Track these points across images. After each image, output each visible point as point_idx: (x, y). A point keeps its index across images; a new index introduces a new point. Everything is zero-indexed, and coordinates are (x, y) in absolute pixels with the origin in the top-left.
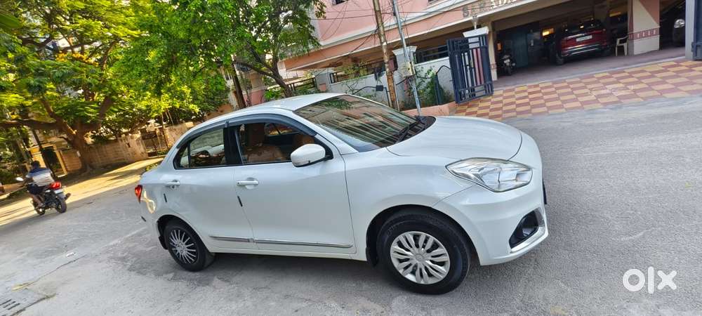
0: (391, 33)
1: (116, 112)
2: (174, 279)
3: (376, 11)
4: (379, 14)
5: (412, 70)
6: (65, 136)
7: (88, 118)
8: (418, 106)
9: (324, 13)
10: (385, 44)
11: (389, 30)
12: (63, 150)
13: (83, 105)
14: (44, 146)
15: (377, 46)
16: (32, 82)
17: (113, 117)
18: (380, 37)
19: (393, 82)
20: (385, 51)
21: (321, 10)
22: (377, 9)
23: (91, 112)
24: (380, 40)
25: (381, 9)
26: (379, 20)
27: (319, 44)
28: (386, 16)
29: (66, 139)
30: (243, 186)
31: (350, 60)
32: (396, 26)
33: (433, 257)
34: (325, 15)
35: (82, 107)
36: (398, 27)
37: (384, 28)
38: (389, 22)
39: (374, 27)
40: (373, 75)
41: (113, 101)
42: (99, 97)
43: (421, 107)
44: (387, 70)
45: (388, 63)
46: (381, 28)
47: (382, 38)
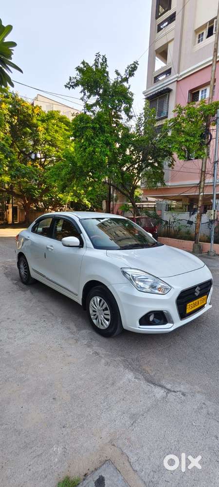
0: (208, 188)
1: (48, 196)
2: (16, 284)
3: (202, 171)
4: (203, 173)
5: (214, 217)
6: (23, 203)
7: (35, 196)
8: (212, 242)
9: (174, 165)
10: (202, 194)
11: (207, 186)
12: (21, 210)
13: (35, 189)
14: (14, 205)
15: (196, 194)
16: (13, 173)
17: (46, 198)
18: (200, 189)
19: (200, 221)
20: (200, 199)
21: (172, 163)
22: (203, 170)
23: (37, 194)
24: (200, 191)
25: (206, 170)
26: (203, 178)
27: (165, 184)
28: (208, 176)
29: (23, 205)
30: (48, 248)
31: (188, 199)
32: (212, 184)
33: (105, 314)
34: (173, 167)
35: (34, 190)
36: (213, 185)
37: (204, 183)
38: (209, 180)
39: (198, 182)
40: (189, 212)
41: (49, 190)
42: (44, 186)
43: (214, 243)
44: (199, 212)
45: (200, 207)
46: (202, 183)
47: (201, 190)
